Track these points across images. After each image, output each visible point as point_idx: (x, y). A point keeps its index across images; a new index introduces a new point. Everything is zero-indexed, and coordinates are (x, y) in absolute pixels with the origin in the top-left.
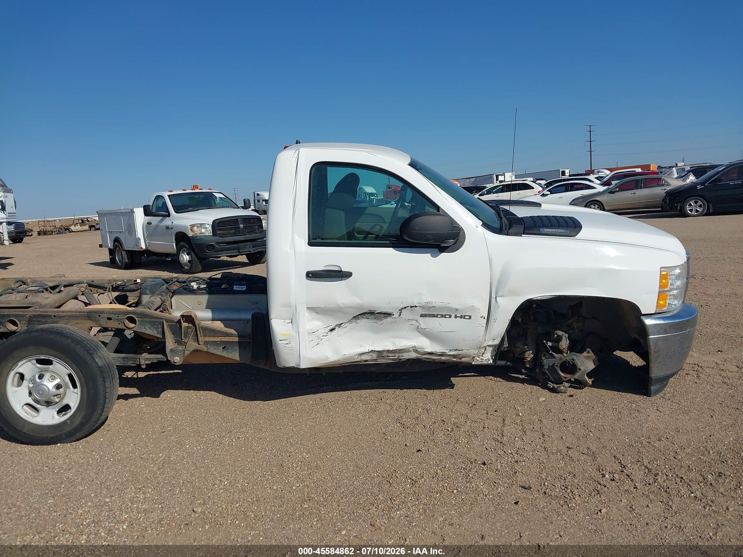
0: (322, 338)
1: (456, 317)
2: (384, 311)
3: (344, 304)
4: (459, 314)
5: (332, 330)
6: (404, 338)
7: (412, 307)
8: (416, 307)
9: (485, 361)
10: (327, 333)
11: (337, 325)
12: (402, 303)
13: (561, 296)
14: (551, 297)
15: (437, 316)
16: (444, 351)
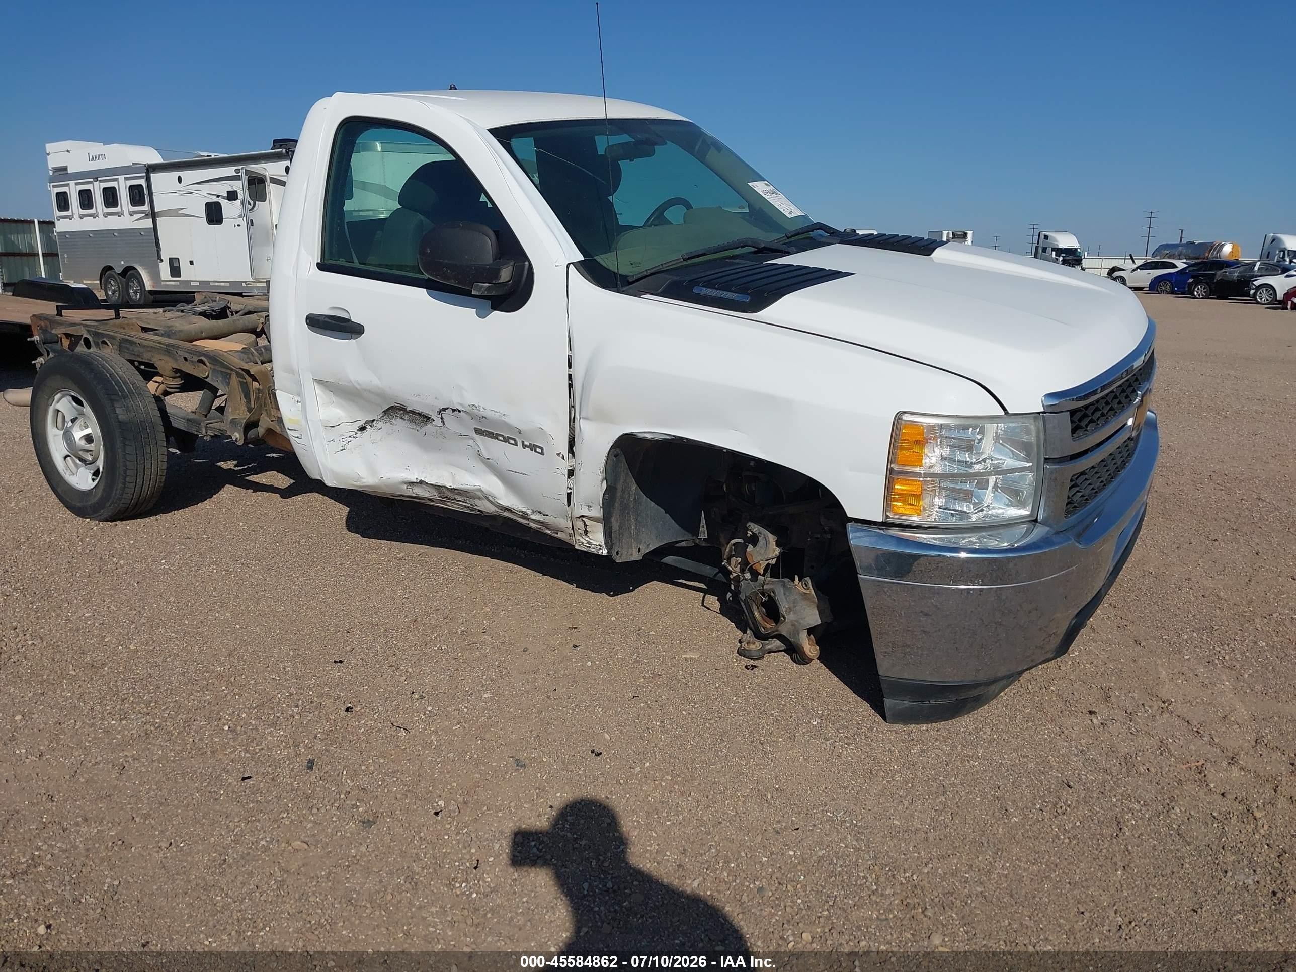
0: (349, 439)
1: (524, 446)
2: (418, 409)
3: (357, 382)
4: (527, 441)
5: (362, 429)
6: (467, 469)
7: (454, 410)
8: (460, 411)
9: (593, 548)
10: (356, 433)
11: (367, 422)
12: (436, 398)
13: (682, 438)
14: (668, 437)
15: (496, 437)
16: (525, 510)
